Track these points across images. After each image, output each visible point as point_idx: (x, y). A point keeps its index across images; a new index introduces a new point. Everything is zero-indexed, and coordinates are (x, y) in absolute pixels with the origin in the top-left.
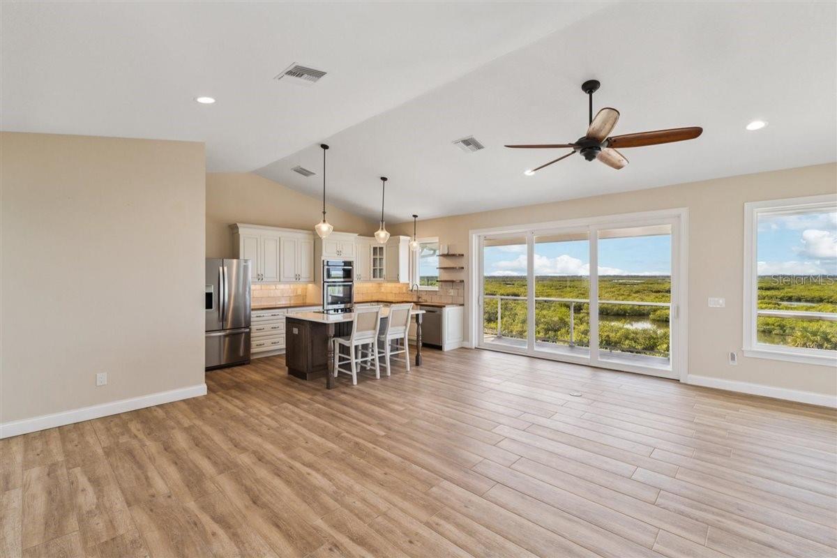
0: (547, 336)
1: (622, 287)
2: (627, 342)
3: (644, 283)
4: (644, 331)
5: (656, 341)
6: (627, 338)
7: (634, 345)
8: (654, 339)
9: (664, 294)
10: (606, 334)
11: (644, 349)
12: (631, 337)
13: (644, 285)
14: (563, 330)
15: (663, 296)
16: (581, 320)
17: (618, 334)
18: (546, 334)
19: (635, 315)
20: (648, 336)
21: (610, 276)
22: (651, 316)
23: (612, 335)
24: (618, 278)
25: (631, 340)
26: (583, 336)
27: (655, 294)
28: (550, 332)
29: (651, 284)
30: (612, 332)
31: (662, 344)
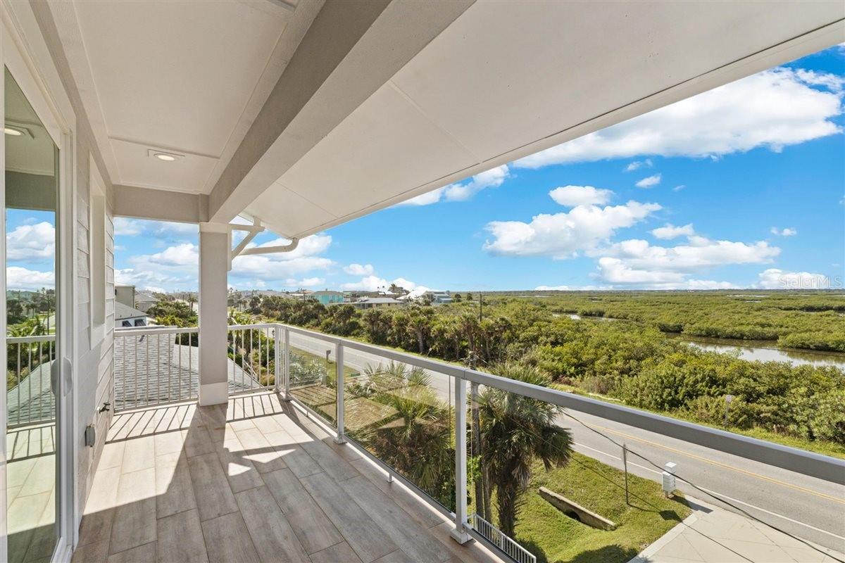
0: (628, 366)
1: (739, 303)
2: (742, 380)
3: (769, 299)
4: (770, 366)
5: (788, 381)
6: (742, 375)
7: (753, 384)
8: (786, 378)
9: (800, 312)
10: (710, 367)
11: (769, 392)
12: (748, 373)
13: (770, 301)
14: (649, 360)
15: (797, 315)
16: (674, 346)
17: (729, 368)
18: (625, 363)
19: (756, 339)
20: (775, 373)
21: (724, 290)
22: (780, 341)
23: (719, 369)
24: (735, 293)
25: (748, 377)
26: (676, 368)
27: (784, 312)
28: (631, 361)
29: (779, 299)
30: (719, 364)
31: (798, 386)
